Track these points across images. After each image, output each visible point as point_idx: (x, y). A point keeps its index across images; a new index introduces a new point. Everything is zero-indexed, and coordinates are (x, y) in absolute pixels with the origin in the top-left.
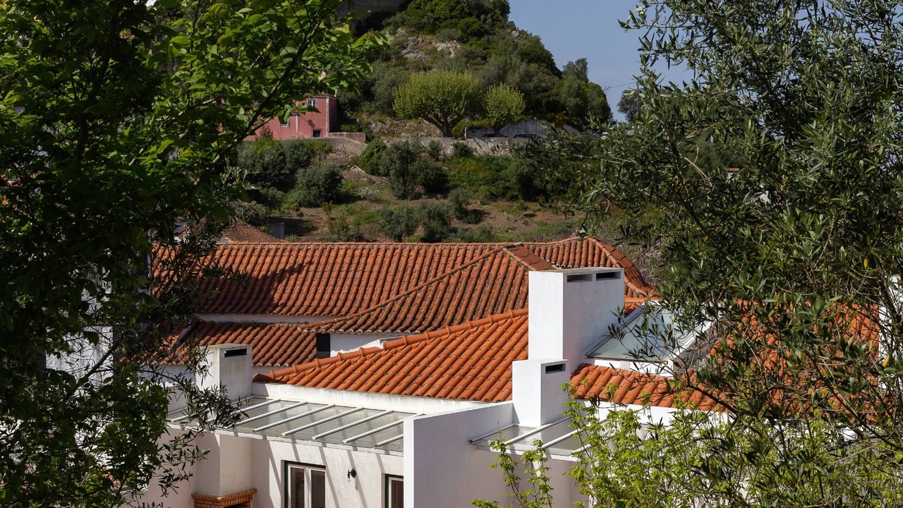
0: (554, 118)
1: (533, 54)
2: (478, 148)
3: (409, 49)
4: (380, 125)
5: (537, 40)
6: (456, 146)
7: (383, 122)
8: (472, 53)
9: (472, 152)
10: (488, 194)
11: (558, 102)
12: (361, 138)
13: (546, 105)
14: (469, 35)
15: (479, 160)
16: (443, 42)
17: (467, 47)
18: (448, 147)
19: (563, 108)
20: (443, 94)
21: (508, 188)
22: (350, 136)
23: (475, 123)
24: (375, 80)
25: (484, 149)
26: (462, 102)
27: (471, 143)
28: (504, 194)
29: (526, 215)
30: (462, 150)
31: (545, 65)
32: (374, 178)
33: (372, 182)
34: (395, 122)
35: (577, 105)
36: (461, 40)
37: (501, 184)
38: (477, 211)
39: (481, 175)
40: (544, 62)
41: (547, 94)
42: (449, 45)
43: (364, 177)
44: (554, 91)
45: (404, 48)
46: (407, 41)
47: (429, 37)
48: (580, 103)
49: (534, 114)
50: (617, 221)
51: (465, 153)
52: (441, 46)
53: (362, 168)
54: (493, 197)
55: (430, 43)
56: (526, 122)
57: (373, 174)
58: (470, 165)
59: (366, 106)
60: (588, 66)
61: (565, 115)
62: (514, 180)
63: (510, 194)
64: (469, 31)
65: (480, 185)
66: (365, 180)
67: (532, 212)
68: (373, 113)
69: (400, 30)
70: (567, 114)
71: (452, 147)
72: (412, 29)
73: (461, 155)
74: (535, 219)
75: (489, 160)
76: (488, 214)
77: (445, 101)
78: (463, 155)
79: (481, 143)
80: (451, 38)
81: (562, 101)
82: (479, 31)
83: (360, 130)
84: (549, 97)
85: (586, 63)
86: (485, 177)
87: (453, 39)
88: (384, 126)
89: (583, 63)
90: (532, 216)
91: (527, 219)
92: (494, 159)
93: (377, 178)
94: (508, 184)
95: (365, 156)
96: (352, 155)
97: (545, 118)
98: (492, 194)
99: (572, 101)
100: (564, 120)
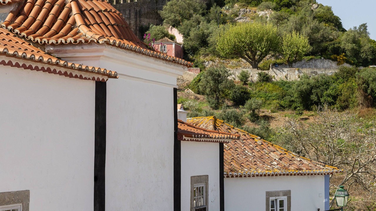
0: (337, 58)
1: (325, 17)
2: (276, 76)
3: (240, 17)
4: (211, 63)
5: (329, 9)
6: (260, 74)
7: (213, 61)
8: (282, 16)
9: (272, 78)
10: (278, 105)
11: (339, 47)
12: (197, 71)
13: (331, 50)
14: (282, 6)
15: (275, 84)
16: (262, 10)
17: (279, 13)
18: (254, 75)
19: (344, 51)
20: (251, 38)
21: (293, 101)
22: (189, 70)
23: (278, 61)
24: (210, 33)
25: (280, 76)
26: (263, 43)
27: (271, 73)
28: (290, 105)
29: (302, 119)
30: (264, 77)
31: (333, 24)
32: (198, 96)
33: (197, 99)
34: (222, 61)
35: (353, 49)
36: (275, 9)
37: (288, 98)
38: (267, 116)
39: (275, 93)
40: (332, 22)
41: (333, 42)
42: (266, 12)
43: (192, 95)
44: (337, 41)
45: (237, 16)
46: (240, 11)
47: (254, 9)
48: (355, 47)
49: (321, 55)
50: (369, 121)
51: (266, 79)
52: (261, 13)
53: (192, 89)
54: (282, 108)
55: (255, 12)
56: (315, 60)
57: (199, 94)
58: (268, 86)
59: (202, 50)
60: (367, 28)
61: (344, 56)
62: (296, 95)
63: (294, 105)
64: (281, 4)
65: (273, 100)
66: (193, 97)
67: (307, 117)
68: (208, 55)
69: (236, 5)
70: (346, 56)
71: (257, 75)
72: (243, 4)
73: (263, 81)
74: (308, 121)
75: (283, 84)
76: (274, 118)
77: (251, 43)
78: (265, 81)
79: (278, 72)
80: (268, 8)
81: (342, 46)
82: (288, 3)
83: (196, 66)
84: (334, 44)
85: (366, 27)
86: (277, 94)
87: (270, 8)
88: (214, 63)
89: (364, 26)
90: (306, 119)
91: (303, 122)
92: (286, 83)
93: (202, 96)
94: (293, 99)
95: (194, 82)
96: (187, 82)
97: (330, 59)
98: (281, 106)
99: (349, 46)
100: (343, 59)
